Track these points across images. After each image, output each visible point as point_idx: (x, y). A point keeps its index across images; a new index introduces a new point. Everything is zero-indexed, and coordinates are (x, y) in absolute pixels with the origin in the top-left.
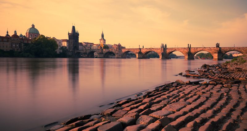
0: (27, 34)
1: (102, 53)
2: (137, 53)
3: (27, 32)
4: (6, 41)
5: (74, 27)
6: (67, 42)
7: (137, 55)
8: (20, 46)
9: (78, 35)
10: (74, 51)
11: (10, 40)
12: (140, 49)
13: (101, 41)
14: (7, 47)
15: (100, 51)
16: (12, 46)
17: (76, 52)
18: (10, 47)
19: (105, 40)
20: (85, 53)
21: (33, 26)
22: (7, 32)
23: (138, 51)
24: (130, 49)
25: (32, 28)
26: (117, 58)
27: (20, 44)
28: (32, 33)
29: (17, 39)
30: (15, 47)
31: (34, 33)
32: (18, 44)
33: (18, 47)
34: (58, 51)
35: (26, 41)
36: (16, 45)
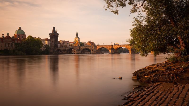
0: (16, 35)
1: (79, 50)
2: (110, 49)
3: (16, 33)
4: (1, 41)
5: (54, 28)
6: (48, 41)
7: (110, 51)
8: (12, 46)
9: (58, 34)
10: (55, 49)
11: (4, 41)
12: (112, 46)
13: (76, 39)
14: (1, 47)
15: (78, 48)
16: (5, 45)
17: (56, 49)
18: (4, 47)
19: (79, 38)
20: (65, 50)
21: (20, 28)
22: (3, 34)
23: (111, 48)
24: (104, 46)
25: (20, 29)
26: (93, 53)
27: (12, 44)
28: (20, 34)
29: (9, 39)
30: (8, 46)
31: (21, 34)
32: (10, 44)
33: (10, 47)
34: (43, 49)
35: (16, 41)
36: (9, 45)
